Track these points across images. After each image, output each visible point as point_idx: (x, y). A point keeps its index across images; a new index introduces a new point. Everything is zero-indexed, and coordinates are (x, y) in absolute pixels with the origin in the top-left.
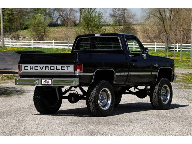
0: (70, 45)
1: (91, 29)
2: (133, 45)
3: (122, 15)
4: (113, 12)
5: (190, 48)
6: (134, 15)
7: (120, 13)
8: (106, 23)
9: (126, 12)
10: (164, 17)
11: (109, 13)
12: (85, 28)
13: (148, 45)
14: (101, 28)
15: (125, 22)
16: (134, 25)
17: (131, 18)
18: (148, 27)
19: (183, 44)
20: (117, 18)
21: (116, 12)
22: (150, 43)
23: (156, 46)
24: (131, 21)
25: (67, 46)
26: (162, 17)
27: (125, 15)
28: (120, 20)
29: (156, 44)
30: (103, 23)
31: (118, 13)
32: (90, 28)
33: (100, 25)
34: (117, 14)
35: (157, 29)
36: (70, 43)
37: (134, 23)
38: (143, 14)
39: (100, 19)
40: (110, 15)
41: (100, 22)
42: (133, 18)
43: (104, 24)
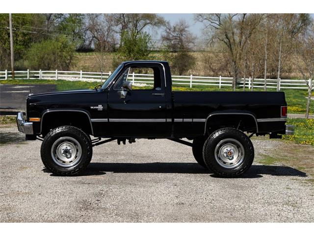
0: (103, 77)
1: (134, 56)
2: (190, 78)
3: (178, 38)
4: (165, 34)
5: (264, 84)
6: (195, 38)
7: (175, 35)
8: (154, 48)
9: (183, 33)
10: (232, 41)
11: (161, 34)
12: (125, 54)
13: (211, 79)
14: (147, 55)
15: (182, 47)
16: (194, 52)
17: (191, 42)
18: (211, 55)
19: (255, 79)
20: (172, 42)
21: (170, 33)
22: (213, 77)
23: (220, 81)
24: (190, 47)
25: (100, 78)
26: (229, 41)
27: (183, 38)
28: (175, 44)
29: (220, 78)
30: (150, 48)
31: (173, 35)
32: (132, 55)
33: (146, 51)
34: (171, 36)
35: (223, 57)
36: (103, 75)
37: (195, 48)
38: (203, 37)
39: (147, 43)
40: (162, 37)
41: (147, 47)
42: (193, 43)
43: (151, 50)
